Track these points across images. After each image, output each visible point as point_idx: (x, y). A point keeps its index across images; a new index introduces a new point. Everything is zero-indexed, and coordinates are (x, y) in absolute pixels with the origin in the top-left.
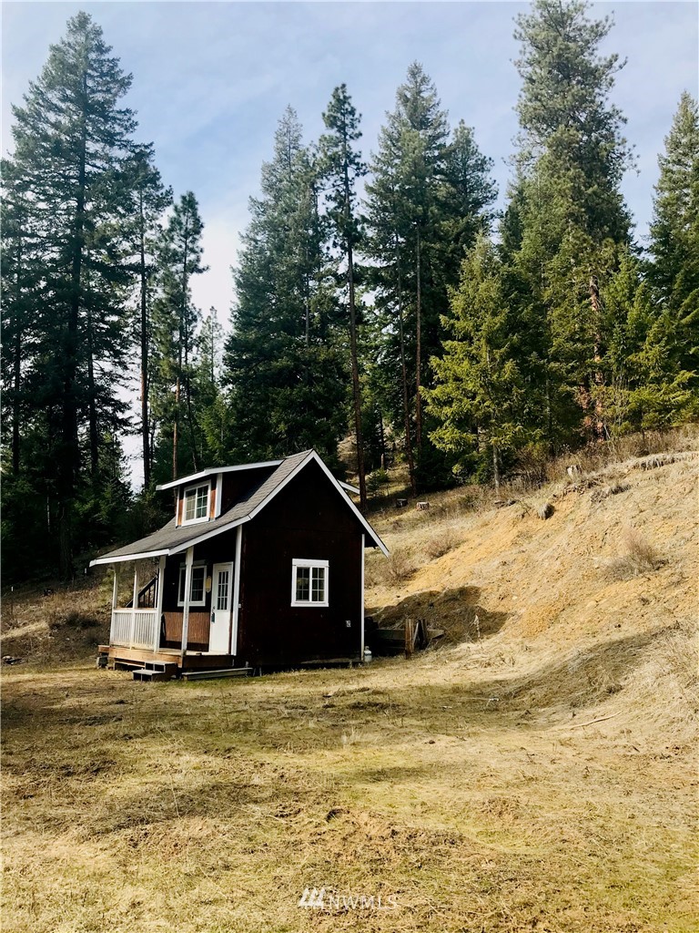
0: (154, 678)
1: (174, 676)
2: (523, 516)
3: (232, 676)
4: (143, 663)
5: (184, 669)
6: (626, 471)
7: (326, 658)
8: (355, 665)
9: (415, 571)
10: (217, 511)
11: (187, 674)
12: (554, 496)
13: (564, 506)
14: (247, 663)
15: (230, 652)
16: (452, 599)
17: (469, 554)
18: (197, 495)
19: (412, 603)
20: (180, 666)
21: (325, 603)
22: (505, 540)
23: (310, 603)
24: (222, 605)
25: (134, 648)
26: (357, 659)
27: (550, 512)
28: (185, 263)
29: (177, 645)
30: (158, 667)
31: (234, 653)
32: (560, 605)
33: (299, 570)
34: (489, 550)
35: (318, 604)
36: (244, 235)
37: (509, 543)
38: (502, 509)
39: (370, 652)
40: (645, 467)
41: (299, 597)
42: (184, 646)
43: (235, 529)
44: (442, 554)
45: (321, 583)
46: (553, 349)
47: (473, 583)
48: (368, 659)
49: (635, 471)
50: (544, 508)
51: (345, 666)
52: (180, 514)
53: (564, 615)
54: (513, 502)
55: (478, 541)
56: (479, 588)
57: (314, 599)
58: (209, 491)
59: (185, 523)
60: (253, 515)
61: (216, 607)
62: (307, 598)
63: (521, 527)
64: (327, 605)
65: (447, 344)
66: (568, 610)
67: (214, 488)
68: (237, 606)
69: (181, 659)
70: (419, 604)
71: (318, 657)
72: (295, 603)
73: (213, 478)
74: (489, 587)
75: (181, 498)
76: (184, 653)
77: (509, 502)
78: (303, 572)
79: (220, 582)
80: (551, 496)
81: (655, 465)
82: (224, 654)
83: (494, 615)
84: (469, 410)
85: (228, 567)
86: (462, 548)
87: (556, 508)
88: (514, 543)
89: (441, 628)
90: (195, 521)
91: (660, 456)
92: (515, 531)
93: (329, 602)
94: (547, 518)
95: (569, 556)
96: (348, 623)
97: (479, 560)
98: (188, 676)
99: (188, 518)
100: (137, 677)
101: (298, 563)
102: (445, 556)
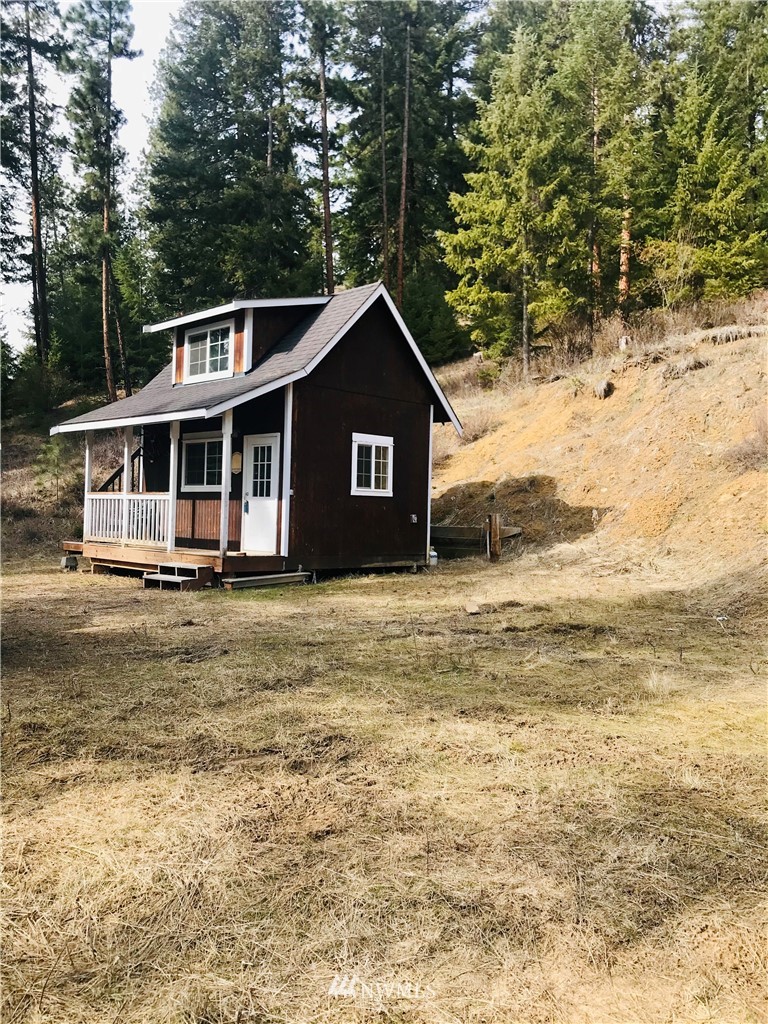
0: (186, 586)
1: (209, 584)
2: (576, 395)
3: (287, 584)
4: (155, 567)
5: (224, 574)
6: (693, 345)
7: (389, 561)
8: (420, 569)
9: (448, 457)
10: (247, 362)
11: (231, 580)
12: (613, 371)
13: (626, 384)
14: (300, 566)
15: (278, 551)
16: (520, 491)
17: (513, 439)
18: (209, 339)
19: (460, 496)
20: (219, 570)
21: (388, 492)
22: (556, 422)
23: (371, 491)
24: (261, 490)
25: (127, 545)
26: (422, 562)
27: (609, 390)
28: (110, 41)
29: (214, 544)
30: (183, 572)
31: (284, 552)
32: (675, 499)
33: (360, 447)
34: (539, 434)
35: (380, 493)
36: (177, 18)
37: (564, 427)
38: (543, 386)
39: (435, 554)
40: (715, 341)
41: (359, 484)
42: (223, 544)
43: (282, 390)
44: (476, 438)
45: (385, 465)
46: (607, 190)
47: (540, 472)
48: (433, 562)
49: (705, 345)
50: (603, 386)
51: (407, 570)
52: (179, 367)
53: (683, 509)
54: (558, 378)
55: (521, 423)
56: (554, 478)
57: (377, 487)
58: (232, 334)
59: (187, 379)
60: (310, 369)
61: (251, 492)
62: (369, 486)
63: (576, 406)
64: (391, 495)
65: (471, 177)
66: (687, 505)
67: (239, 329)
68: (287, 492)
69: (219, 562)
70: (471, 496)
71: (380, 558)
72: (355, 491)
73: (238, 317)
74: (564, 477)
75: (180, 344)
76: (225, 554)
77: (552, 377)
78: (364, 451)
79: (256, 460)
80: (609, 371)
81: (728, 340)
82: (271, 554)
83: (580, 511)
84: (503, 262)
85: (272, 440)
86: (501, 431)
87: (616, 385)
88: (570, 427)
89: (516, 525)
90: (208, 376)
91: (733, 329)
92: (568, 412)
93: (393, 491)
94: (605, 397)
95: (668, 440)
96: (414, 518)
97: (530, 446)
98: (232, 583)
99: (193, 372)
100: (151, 584)
101: (359, 439)
102: (480, 440)
